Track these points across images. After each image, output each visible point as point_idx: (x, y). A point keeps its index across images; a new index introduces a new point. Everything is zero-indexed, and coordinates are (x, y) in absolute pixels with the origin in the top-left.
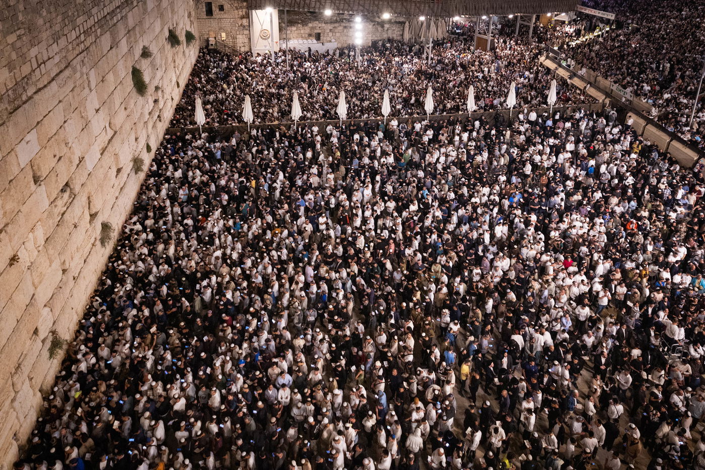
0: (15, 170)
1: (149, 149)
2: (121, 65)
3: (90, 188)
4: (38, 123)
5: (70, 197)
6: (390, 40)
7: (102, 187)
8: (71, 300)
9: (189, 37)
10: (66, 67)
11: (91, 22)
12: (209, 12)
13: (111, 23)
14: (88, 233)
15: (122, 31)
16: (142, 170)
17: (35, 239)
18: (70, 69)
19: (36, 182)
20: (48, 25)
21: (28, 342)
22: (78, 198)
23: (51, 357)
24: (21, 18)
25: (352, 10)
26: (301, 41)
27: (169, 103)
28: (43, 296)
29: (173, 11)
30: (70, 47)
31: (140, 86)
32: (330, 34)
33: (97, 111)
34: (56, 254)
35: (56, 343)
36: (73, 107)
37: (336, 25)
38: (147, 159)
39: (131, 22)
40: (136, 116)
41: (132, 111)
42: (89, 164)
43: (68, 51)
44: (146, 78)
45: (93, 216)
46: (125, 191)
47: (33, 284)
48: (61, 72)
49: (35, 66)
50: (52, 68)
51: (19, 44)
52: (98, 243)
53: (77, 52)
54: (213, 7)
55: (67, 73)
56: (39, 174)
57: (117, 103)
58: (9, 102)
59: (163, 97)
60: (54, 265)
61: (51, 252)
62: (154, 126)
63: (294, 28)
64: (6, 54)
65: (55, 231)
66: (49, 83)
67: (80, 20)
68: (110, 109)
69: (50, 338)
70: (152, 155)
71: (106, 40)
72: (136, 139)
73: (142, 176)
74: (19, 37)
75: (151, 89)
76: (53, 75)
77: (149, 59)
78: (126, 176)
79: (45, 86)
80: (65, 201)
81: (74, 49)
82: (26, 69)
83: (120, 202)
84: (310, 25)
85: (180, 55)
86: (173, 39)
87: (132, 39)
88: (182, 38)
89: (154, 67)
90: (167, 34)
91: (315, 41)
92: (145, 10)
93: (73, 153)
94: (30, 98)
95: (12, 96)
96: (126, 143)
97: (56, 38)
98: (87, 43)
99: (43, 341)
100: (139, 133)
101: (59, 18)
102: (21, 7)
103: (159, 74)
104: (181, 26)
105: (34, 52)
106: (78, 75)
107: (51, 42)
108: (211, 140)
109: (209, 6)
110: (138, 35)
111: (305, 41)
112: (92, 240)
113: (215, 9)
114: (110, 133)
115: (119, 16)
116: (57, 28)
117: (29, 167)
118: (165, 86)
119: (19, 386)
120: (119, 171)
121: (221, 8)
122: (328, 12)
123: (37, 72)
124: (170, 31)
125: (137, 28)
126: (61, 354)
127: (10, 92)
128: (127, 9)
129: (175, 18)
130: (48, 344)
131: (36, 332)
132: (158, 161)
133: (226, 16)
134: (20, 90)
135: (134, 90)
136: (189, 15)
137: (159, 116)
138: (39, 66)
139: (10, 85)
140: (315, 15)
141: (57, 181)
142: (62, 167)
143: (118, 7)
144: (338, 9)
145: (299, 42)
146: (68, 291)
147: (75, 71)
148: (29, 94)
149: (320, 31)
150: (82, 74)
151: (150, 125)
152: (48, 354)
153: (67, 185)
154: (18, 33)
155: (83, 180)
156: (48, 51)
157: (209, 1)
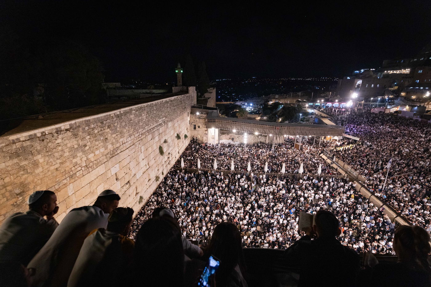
0: (110, 175)
1: (163, 174)
2: (155, 145)
3: (137, 184)
4: (120, 162)
5: (129, 186)
6: (261, 143)
7: (142, 184)
9: (186, 136)
10: (133, 145)
11: (145, 131)
12: (195, 128)
13: (152, 131)
14: (135, 199)
15: (156, 133)
18: (134, 145)
19: (117, 179)
20: (128, 131)
22: (132, 187)
24: (118, 129)
25: (243, 130)
26: (226, 140)
27: (174, 159)
29: (179, 127)
30: (135, 139)
31: (161, 152)
32: (237, 139)
33: (143, 159)
36: (134, 158)
37: (240, 135)
38: (162, 178)
39: (161, 131)
40: (159, 162)
41: (158, 160)
42: (138, 176)
43: (134, 140)
44: (165, 150)
45: (137, 194)
46: (151, 187)
48: (131, 146)
49: (121, 144)
50: (127, 145)
51: (116, 137)
52: (138, 202)
53: (138, 140)
54: (196, 126)
55: (133, 147)
56: (118, 178)
57: (152, 157)
58: (111, 155)
59: (172, 156)
62: (166, 166)
63: (224, 135)
64: (112, 140)
66: (126, 150)
67: (140, 131)
68: (148, 159)
70: (164, 176)
71: (150, 137)
72: (158, 170)
73: (159, 182)
74: (117, 135)
75: (166, 154)
76: (127, 147)
77: (167, 144)
78: (152, 182)
79: (124, 150)
80: (127, 187)
81: (136, 139)
82: (118, 145)
83: (148, 190)
84: (230, 135)
85: (181, 142)
86: (178, 137)
87: (161, 137)
88: (182, 137)
89: (169, 146)
90: (176, 135)
91: (231, 141)
92: (167, 127)
93: (132, 172)
94: (118, 154)
95: (112, 153)
96: (154, 171)
97: (130, 136)
98: (142, 138)
100: (159, 168)
101: (132, 130)
102: (119, 126)
103: (171, 149)
104: (183, 132)
105: (121, 140)
106: (137, 147)
107: (128, 137)
110: (163, 135)
111: (228, 141)
112: (136, 201)
113: (197, 127)
114: (148, 167)
115: (156, 129)
116: (131, 132)
117: (115, 176)
118: (173, 153)
120: (149, 180)
121: (199, 127)
122: (234, 131)
123: (122, 146)
124: (177, 134)
125: (163, 133)
127: (111, 152)
128: (160, 127)
129: (180, 130)
133: (200, 130)
134: (115, 151)
135: (159, 154)
136: (187, 129)
137: (169, 163)
138: (123, 144)
139: (112, 149)
140: (231, 132)
141: (124, 180)
142: (127, 176)
143: (156, 126)
144: (238, 130)
145: (225, 140)
147: (136, 146)
148: (118, 152)
149: (233, 137)
150: (139, 147)
151: (165, 166)
153: (129, 182)
154: (117, 134)
155: (135, 181)
156: (127, 140)
157: (195, 124)
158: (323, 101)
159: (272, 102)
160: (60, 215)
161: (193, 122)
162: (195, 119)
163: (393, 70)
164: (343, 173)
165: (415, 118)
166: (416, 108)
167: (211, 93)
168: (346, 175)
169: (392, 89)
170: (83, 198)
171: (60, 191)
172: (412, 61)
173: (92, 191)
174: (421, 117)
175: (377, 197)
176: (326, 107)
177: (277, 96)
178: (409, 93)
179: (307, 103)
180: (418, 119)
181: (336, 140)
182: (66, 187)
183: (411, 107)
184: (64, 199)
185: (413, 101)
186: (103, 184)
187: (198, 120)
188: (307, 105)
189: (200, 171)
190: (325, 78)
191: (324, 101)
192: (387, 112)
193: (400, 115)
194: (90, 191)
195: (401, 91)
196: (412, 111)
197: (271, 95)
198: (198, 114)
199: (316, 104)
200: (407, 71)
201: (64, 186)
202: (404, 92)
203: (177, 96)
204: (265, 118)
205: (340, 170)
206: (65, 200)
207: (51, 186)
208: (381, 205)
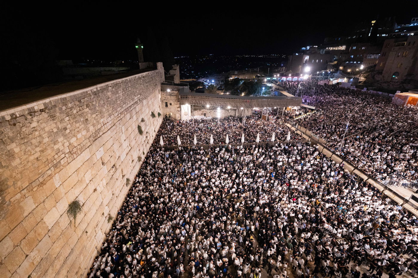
0: (96, 160)
1: (144, 153)
2: (134, 124)
3: (122, 167)
4: (104, 144)
5: (115, 169)
7: (126, 166)
8: (115, 204)
9: (159, 114)
10: (114, 125)
11: (123, 110)
12: (167, 106)
13: (130, 110)
14: (122, 182)
15: (134, 112)
16: (141, 161)
17: (103, 183)
18: (115, 126)
19: (103, 164)
20: (107, 111)
21: (101, 217)
22: (118, 170)
23: (108, 222)
24: (97, 108)
25: (217, 105)
26: (199, 116)
27: (152, 137)
28: (106, 202)
29: (153, 105)
30: (115, 118)
31: (141, 132)
32: (209, 114)
33: (125, 140)
34: (110, 188)
35: (110, 218)
36: (116, 139)
37: (211, 110)
38: (143, 157)
39: (137, 110)
40: (139, 142)
41: (138, 140)
42: (122, 158)
43: (114, 120)
44: (143, 129)
45: (123, 176)
46: (135, 168)
47: (102, 198)
48: (112, 127)
49: (102, 125)
50: (108, 126)
51: (97, 118)
52: (125, 185)
53: (118, 120)
54: (168, 104)
55: (114, 127)
56: (104, 162)
57: (132, 138)
58: (93, 137)
59: (149, 135)
60: (109, 192)
61: (108, 188)
62: (146, 146)
63: (196, 112)
64: (92, 121)
65: (110, 181)
66: (108, 131)
67: (118, 109)
68: (129, 140)
69: (108, 216)
70: (145, 155)
71: (128, 116)
72: (139, 150)
73: (141, 163)
74: (97, 115)
75: (144, 133)
76: (109, 128)
77: (144, 122)
78: (135, 163)
79: (106, 132)
80: (113, 171)
81: (116, 119)
82: (99, 126)
83: (133, 171)
84: (202, 110)
85: (156, 121)
86: (153, 115)
87: (138, 115)
88: (157, 115)
89: (146, 125)
90: (151, 114)
91: (204, 116)
92: (143, 105)
93: (116, 155)
94: (101, 136)
95: (94, 135)
96: (135, 151)
97: (110, 116)
98: (121, 117)
99: (106, 217)
100: (140, 148)
101: (111, 109)
102: (97, 105)
103: (148, 127)
104: (156, 110)
105: (102, 120)
106: (118, 128)
107: (108, 117)
108: (166, 151)
109: (166, 103)
110: (140, 114)
111: (200, 116)
112: (123, 184)
113: (169, 105)
114: (130, 148)
115: (133, 108)
116: (110, 112)
117: (100, 159)
118: (150, 132)
119: (97, 232)
120: (133, 161)
121: (171, 104)
122: (208, 106)
123: (103, 127)
124: (152, 113)
125: (140, 112)
126: (112, 222)
127: (94, 134)
128: (136, 105)
129: (154, 108)
130: (107, 218)
131: (103, 214)
132: (147, 158)
133: (172, 107)
134: (97, 133)
135: (139, 133)
136: (159, 107)
137: (148, 142)
138: (104, 125)
139: (94, 132)
140: (204, 107)
141: (110, 164)
142: (112, 159)
143: (133, 104)
144: (212, 105)
145: (198, 116)
146: (114, 201)
147: (117, 127)
148: (100, 135)
149: (205, 113)
150: (119, 128)
151: (144, 145)
152: (107, 222)
153: (114, 165)
154: (96, 114)
155: (120, 164)
156: (107, 120)
157: (166, 101)
158: (278, 75)
159: (232, 78)
160: (51, 211)
161: (164, 100)
162: (166, 97)
163: (333, 46)
164: (307, 138)
165: (352, 88)
166: (352, 79)
167: (176, 70)
168: (309, 139)
169: (333, 63)
170: (72, 188)
171: (45, 184)
172: (347, 39)
173: (80, 179)
174: (356, 87)
175: (337, 155)
176: (282, 81)
177: (236, 73)
178: (345, 67)
179: (265, 78)
180: (354, 89)
181: (295, 110)
182: (52, 178)
183: (348, 79)
184: (51, 193)
185: (349, 73)
186: (90, 170)
187: (169, 97)
188: (265, 80)
189: (181, 148)
190: (274, 55)
191: (280, 76)
192: (330, 83)
193: (340, 86)
194: (77, 180)
195: (340, 65)
196: (349, 82)
197: (231, 71)
198: (169, 90)
199: (273, 79)
200: (343, 48)
201: (49, 178)
202: (342, 66)
203: (148, 72)
204: (228, 93)
205: (304, 136)
206: (53, 193)
207: (34, 180)
208: (341, 161)
